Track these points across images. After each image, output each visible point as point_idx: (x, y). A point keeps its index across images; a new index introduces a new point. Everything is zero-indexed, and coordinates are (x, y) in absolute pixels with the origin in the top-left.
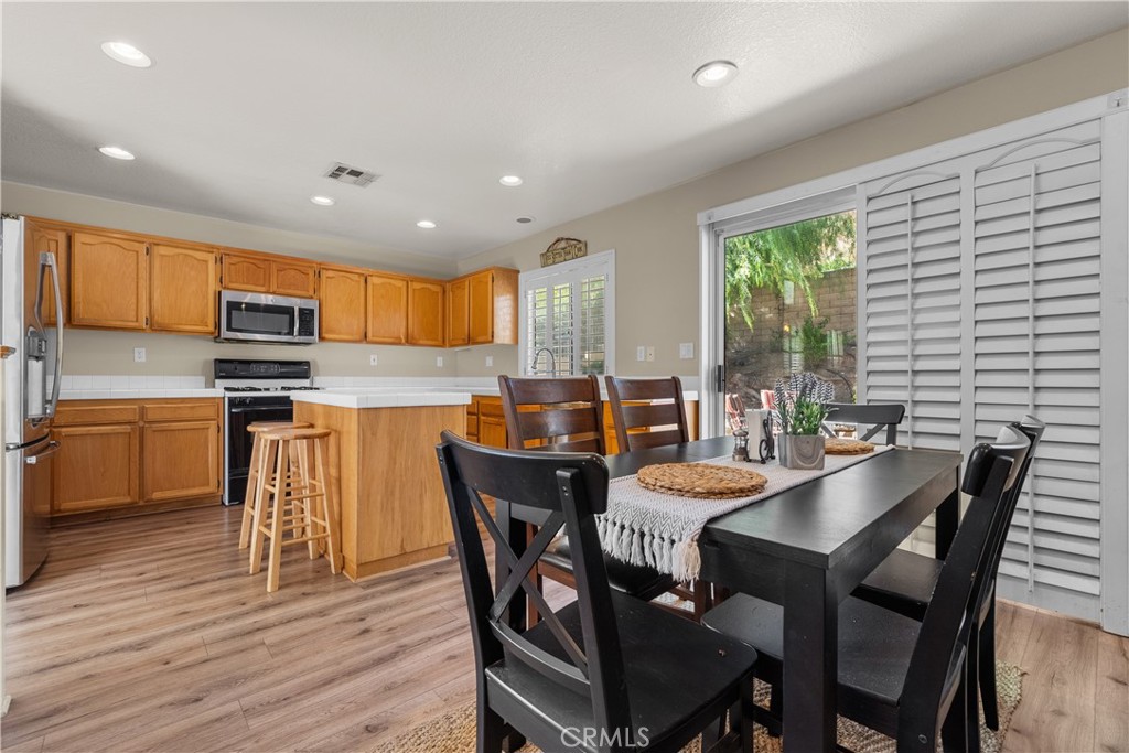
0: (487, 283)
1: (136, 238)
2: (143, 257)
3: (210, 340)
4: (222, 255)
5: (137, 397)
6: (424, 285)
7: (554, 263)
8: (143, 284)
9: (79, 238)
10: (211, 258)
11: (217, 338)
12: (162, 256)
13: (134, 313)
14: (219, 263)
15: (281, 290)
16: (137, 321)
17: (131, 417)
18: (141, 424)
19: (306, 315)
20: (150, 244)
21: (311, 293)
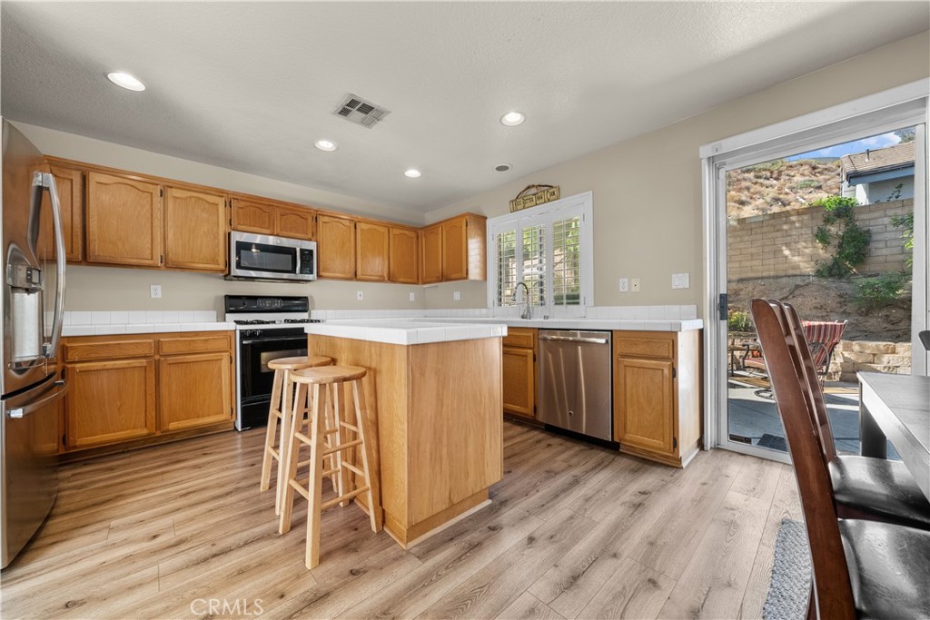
0: (461, 227)
1: (152, 181)
2: (157, 198)
3: (220, 278)
4: (231, 199)
5: (153, 331)
6: (402, 231)
7: (524, 208)
8: (158, 223)
9: (94, 178)
10: (221, 202)
11: (227, 276)
12: (175, 198)
13: (149, 252)
14: (228, 206)
15: (285, 233)
16: (152, 259)
17: (147, 351)
18: (157, 357)
19: (307, 255)
20: (164, 186)
21: (310, 236)
